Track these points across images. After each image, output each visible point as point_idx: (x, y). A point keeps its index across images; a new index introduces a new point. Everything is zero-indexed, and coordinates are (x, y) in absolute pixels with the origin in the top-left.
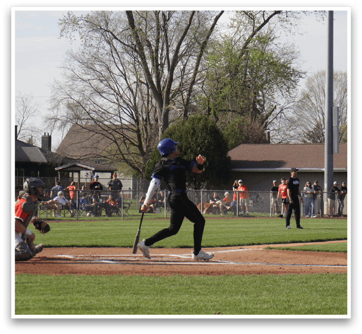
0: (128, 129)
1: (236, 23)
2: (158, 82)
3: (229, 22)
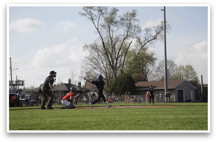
1: (136, 45)
2: (113, 64)
3: (134, 45)
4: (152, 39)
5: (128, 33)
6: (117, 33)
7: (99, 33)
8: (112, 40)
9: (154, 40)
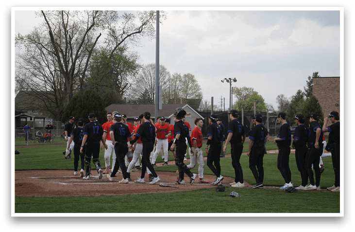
0: (50, 94)
1: (107, 41)
2: (67, 69)
3: (104, 40)
4: (134, 32)
5: (95, 19)
6: (75, 17)
7: (43, 16)
8: (68, 29)
9: (138, 34)
